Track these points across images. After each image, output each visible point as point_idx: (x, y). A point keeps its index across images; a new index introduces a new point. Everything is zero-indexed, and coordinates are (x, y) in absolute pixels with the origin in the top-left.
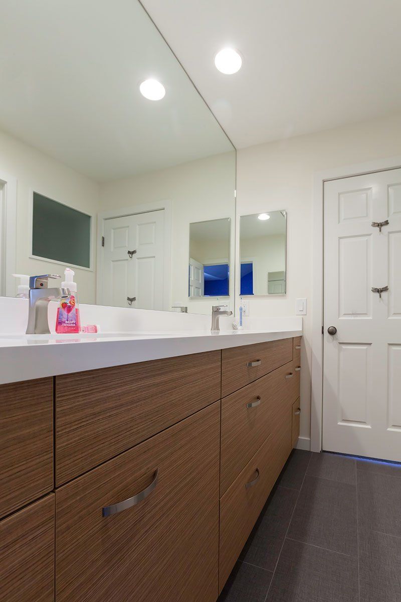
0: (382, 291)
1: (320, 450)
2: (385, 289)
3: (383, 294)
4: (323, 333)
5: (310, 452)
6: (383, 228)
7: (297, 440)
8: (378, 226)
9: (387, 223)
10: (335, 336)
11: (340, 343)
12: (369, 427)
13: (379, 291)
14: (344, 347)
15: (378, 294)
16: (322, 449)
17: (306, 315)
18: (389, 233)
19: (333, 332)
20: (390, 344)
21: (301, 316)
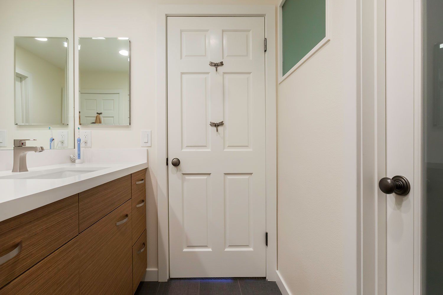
0: (218, 126)
1: (168, 278)
2: (221, 124)
3: (220, 128)
4: (167, 164)
5: (157, 283)
6: (219, 68)
7: (145, 272)
8: (215, 65)
9: (222, 64)
10: (178, 167)
11: (184, 174)
12: (210, 250)
13: (216, 125)
14: (187, 177)
15: (215, 128)
16: (169, 277)
17: (151, 147)
18: (224, 73)
19: (176, 164)
20: (225, 174)
21: (146, 148)
